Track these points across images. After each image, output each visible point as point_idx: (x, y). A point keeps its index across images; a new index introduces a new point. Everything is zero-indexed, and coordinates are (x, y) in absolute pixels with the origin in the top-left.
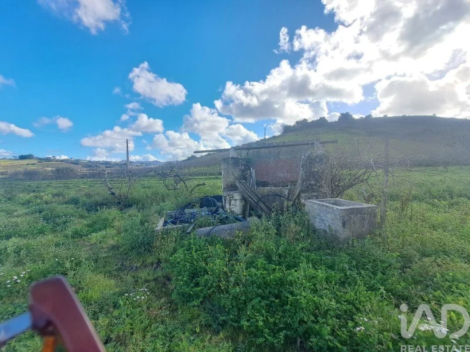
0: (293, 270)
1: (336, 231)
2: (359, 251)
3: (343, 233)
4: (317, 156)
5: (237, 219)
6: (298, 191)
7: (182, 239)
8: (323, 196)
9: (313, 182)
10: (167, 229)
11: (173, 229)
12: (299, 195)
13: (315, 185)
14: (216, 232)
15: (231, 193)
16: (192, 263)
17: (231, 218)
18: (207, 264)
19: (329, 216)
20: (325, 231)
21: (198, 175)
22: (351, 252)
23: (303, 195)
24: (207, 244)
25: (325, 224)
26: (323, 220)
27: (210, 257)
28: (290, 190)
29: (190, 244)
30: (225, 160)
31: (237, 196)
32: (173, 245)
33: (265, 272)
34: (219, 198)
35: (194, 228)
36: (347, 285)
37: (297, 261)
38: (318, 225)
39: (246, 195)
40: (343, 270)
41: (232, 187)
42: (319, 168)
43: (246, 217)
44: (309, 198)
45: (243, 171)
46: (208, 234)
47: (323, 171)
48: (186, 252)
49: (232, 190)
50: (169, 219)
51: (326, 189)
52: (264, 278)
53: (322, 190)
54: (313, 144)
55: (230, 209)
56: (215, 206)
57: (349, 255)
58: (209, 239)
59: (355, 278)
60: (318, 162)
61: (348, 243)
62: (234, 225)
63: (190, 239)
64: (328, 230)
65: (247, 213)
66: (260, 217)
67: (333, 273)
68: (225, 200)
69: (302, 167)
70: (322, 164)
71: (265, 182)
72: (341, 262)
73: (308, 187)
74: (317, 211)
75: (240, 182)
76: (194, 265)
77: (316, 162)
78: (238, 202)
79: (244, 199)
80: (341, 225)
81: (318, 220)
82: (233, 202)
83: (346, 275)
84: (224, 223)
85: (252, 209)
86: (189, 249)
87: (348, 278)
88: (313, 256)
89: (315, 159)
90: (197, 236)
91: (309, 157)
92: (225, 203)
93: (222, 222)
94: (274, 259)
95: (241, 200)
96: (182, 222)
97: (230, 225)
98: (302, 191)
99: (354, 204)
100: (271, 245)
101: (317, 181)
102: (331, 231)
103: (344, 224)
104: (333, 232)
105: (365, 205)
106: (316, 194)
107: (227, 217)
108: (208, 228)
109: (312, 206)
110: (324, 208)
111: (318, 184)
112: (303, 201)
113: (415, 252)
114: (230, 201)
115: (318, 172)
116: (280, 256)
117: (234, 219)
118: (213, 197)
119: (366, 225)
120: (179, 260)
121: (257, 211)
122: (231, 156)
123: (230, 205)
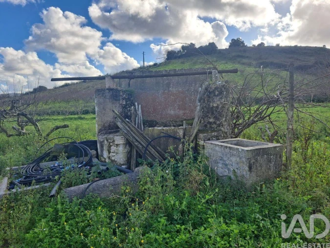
0: (203, 228)
1: (243, 176)
2: (268, 198)
3: (250, 179)
4: (216, 88)
5: (121, 171)
6: (195, 131)
7: (41, 205)
8: (224, 136)
9: (211, 120)
10: (16, 194)
11: (26, 193)
12: (196, 136)
13: (215, 123)
14: (94, 190)
15: (111, 136)
16: (63, 238)
17: (113, 169)
18: (86, 236)
19: (234, 159)
20: (230, 178)
21: (53, 113)
22: (259, 199)
23: (201, 135)
24: (82, 209)
25: (229, 170)
26: (226, 165)
27: (89, 225)
28: (185, 130)
29: (57, 211)
30: (100, 92)
31: (119, 140)
32: (28, 215)
33: (168, 235)
34: (93, 144)
35: (60, 189)
36: (261, 239)
37: (204, 216)
38: (220, 170)
39: (131, 139)
40: (255, 221)
41: (111, 129)
42: (219, 103)
43: (133, 167)
44: (209, 140)
45: (124, 107)
46: (83, 194)
47: (223, 107)
48: (51, 223)
49: (110, 133)
50: (16, 178)
51: (226, 128)
52: (167, 243)
53: (222, 129)
54: (210, 73)
55: (109, 158)
56: (86, 155)
57: (259, 203)
58: (84, 201)
59: (268, 229)
60: (218, 96)
61: (256, 190)
62: (118, 178)
63: (57, 205)
64: (232, 177)
65: (133, 162)
66: (151, 165)
67: (246, 226)
68: (102, 146)
69: (200, 101)
70: (221, 98)
71: (152, 121)
72: (252, 212)
73: (206, 126)
74: (220, 154)
75: (123, 121)
76: (66, 239)
77: (215, 95)
78: (121, 148)
79: (128, 143)
80: (247, 168)
81: (220, 165)
82: (113, 148)
83: (259, 227)
84: (104, 178)
85: (139, 156)
86: (56, 218)
87: (262, 230)
88: (220, 208)
89: (214, 92)
90: (67, 200)
91: (206, 89)
92: (102, 150)
93: (101, 175)
94: (175, 217)
95: (125, 145)
96: (39, 181)
97: (112, 179)
98: (199, 131)
99: (258, 144)
100: (172, 200)
101: (216, 118)
102: (236, 177)
103: (250, 168)
104: (239, 179)
105: (270, 145)
106: (216, 134)
107: (107, 169)
108: (83, 186)
109: (213, 148)
110: (227, 150)
111: (218, 122)
112: (201, 143)
113: (323, 194)
114: (110, 147)
115: (217, 107)
116: (183, 213)
117: (118, 172)
118: (82, 143)
119: (272, 168)
120: (41, 236)
121: (146, 159)
122: (107, 87)
123: (109, 152)
